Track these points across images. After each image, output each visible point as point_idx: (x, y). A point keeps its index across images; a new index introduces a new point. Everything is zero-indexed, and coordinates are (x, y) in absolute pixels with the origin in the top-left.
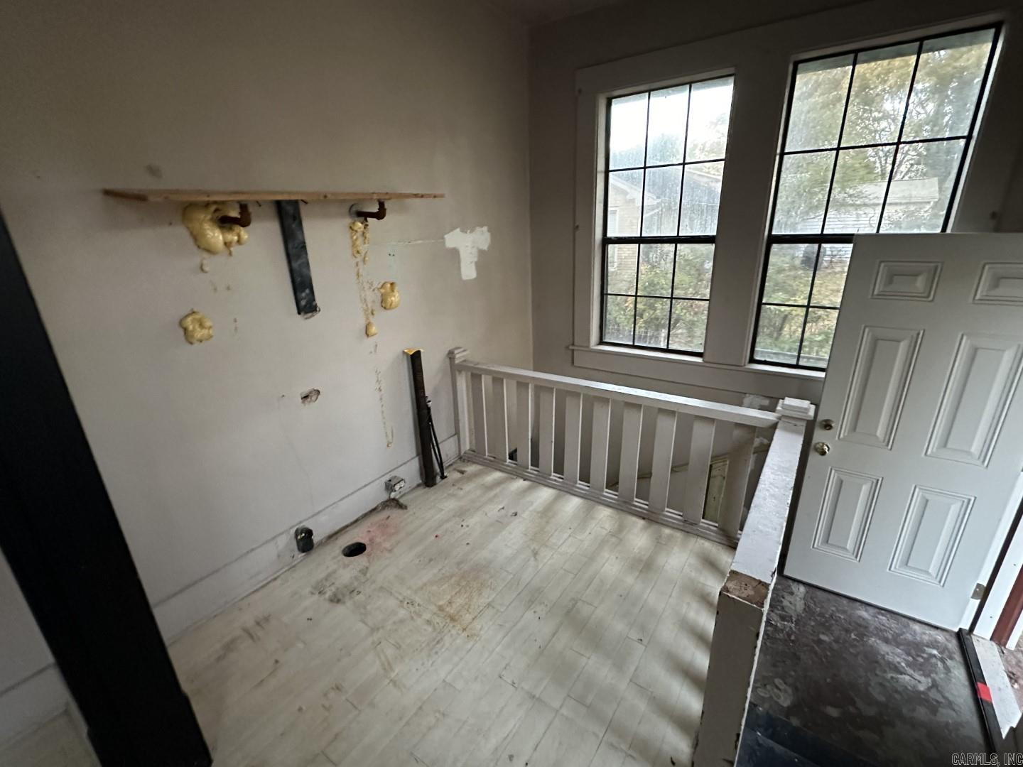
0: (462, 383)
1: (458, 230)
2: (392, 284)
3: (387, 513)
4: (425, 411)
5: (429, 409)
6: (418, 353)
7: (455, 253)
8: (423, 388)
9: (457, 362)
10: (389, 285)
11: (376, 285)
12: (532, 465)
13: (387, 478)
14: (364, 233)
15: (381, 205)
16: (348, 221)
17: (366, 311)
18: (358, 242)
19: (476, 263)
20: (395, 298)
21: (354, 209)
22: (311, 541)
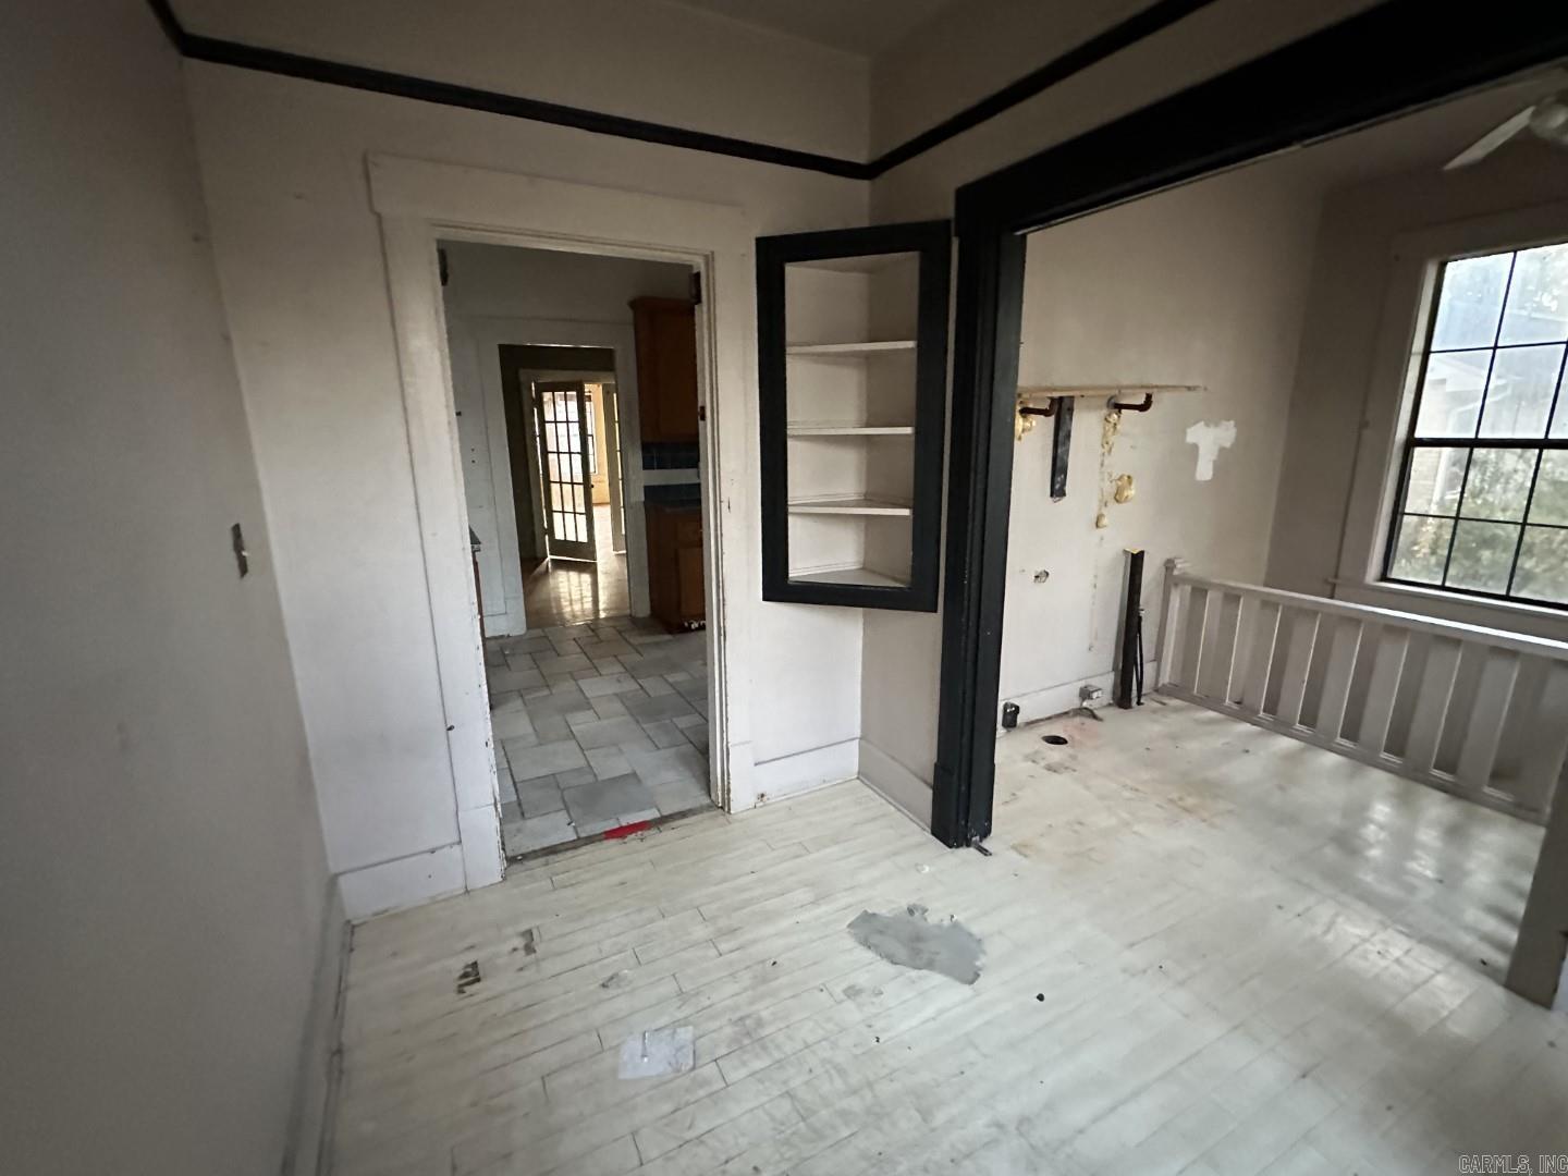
0: (1176, 600)
1: (1202, 423)
2: (1129, 477)
3: (1078, 720)
4: (1136, 620)
5: (1140, 618)
6: (1142, 553)
7: (1195, 447)
8: (1139, 593)
9: (1176, 572)
10: (1126, 478)
11: (1115, 475)
12: (1264, 711)
13: (1082, 684)
14: (1115, 424)
15: (1149, 397)
16: (1105, 411)
17: (1101, 501)
18: (1110, 433)
19: (1215, 462)
20: (1131, 492)
21: (1113, 401)
22: (1015, 721)
